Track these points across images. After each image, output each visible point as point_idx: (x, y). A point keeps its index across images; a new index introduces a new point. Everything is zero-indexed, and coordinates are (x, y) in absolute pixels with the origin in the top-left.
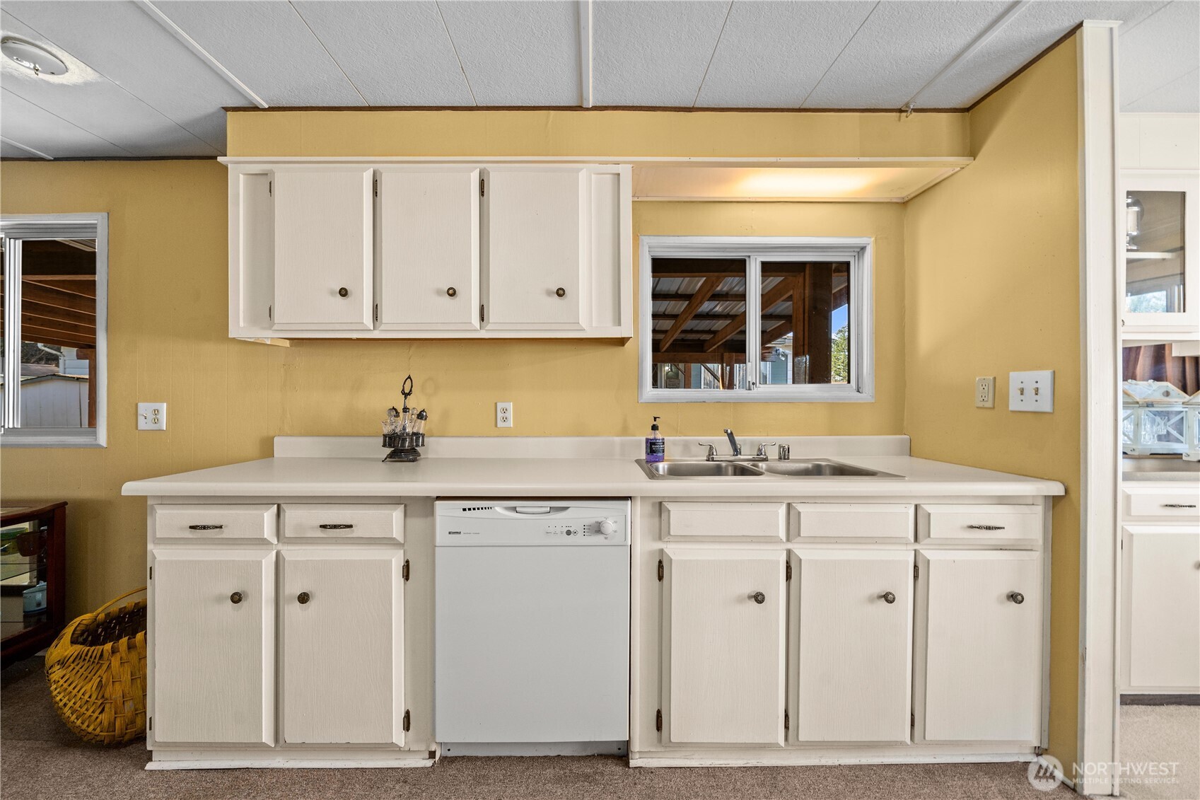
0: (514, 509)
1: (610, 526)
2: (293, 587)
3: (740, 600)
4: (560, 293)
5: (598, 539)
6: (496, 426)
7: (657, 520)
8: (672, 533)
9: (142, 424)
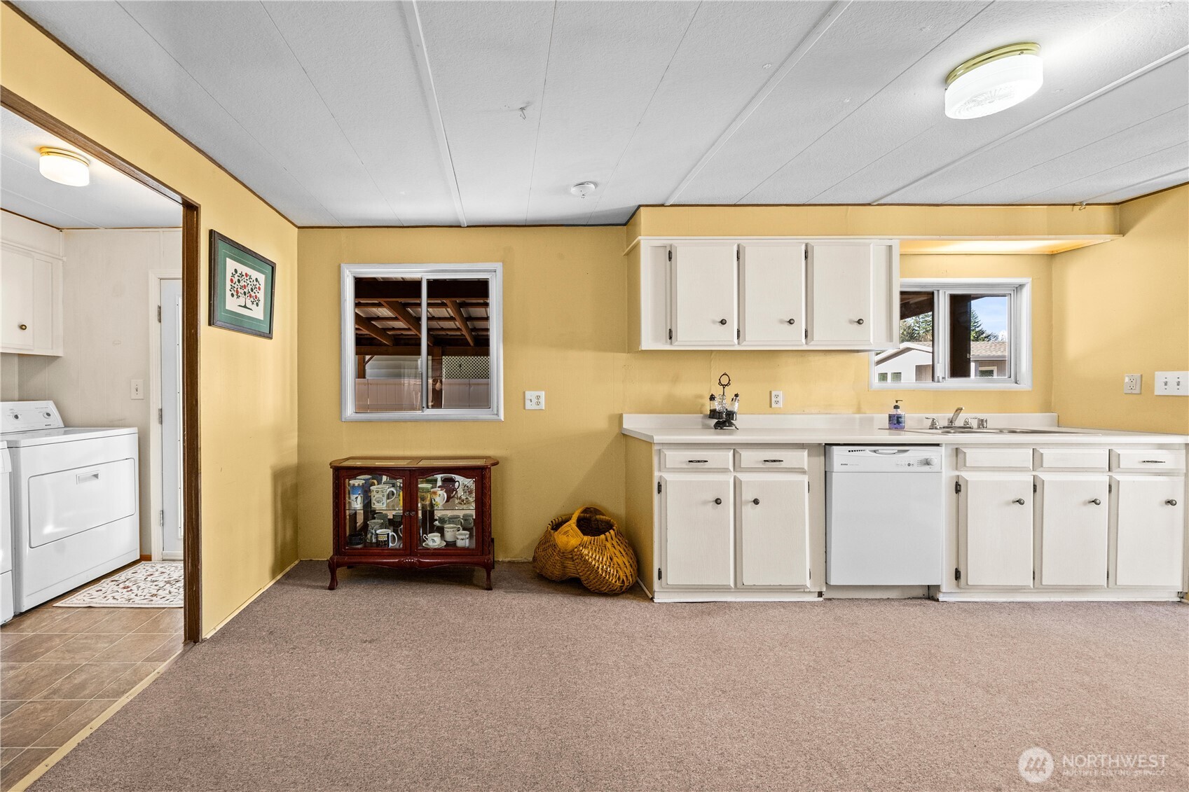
0: (875, 451)
1: (935, 461)
2: (748, 496)
3: (1008, 504)
4: (859, 322)
5: (927, 468)
6: (771, 407)
7: (955, 457)
8: (967, 465)
9: (529, 406)
